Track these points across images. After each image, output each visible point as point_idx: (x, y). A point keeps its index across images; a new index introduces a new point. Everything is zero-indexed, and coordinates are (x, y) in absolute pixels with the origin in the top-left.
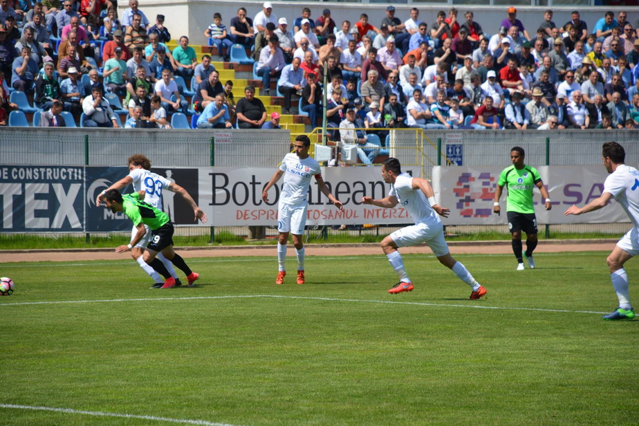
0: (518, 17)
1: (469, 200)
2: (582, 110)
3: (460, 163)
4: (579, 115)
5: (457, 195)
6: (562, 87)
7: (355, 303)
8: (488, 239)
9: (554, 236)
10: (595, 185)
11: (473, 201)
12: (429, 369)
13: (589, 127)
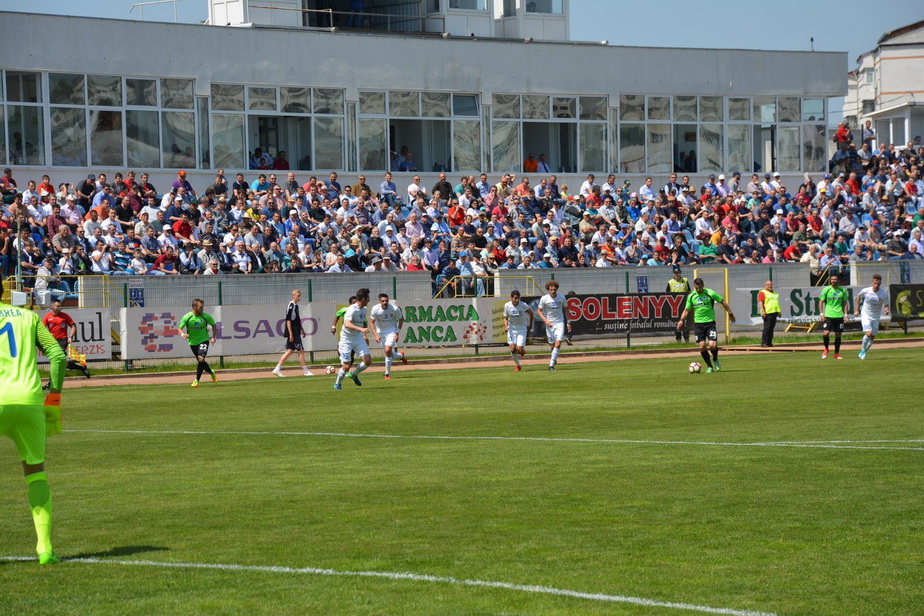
0: (187, 179)
1: (152, 337)
2: (245, 258)
3: (142, 305)
4: (242, 262)
5: (142, 333)
6: (228, 238)
7: (73, 433)
8: (171, 370)
9: (228, 366)
10: (261, 322)
11: (157, 337)
12: (167, 492)
13: (251, 272)
